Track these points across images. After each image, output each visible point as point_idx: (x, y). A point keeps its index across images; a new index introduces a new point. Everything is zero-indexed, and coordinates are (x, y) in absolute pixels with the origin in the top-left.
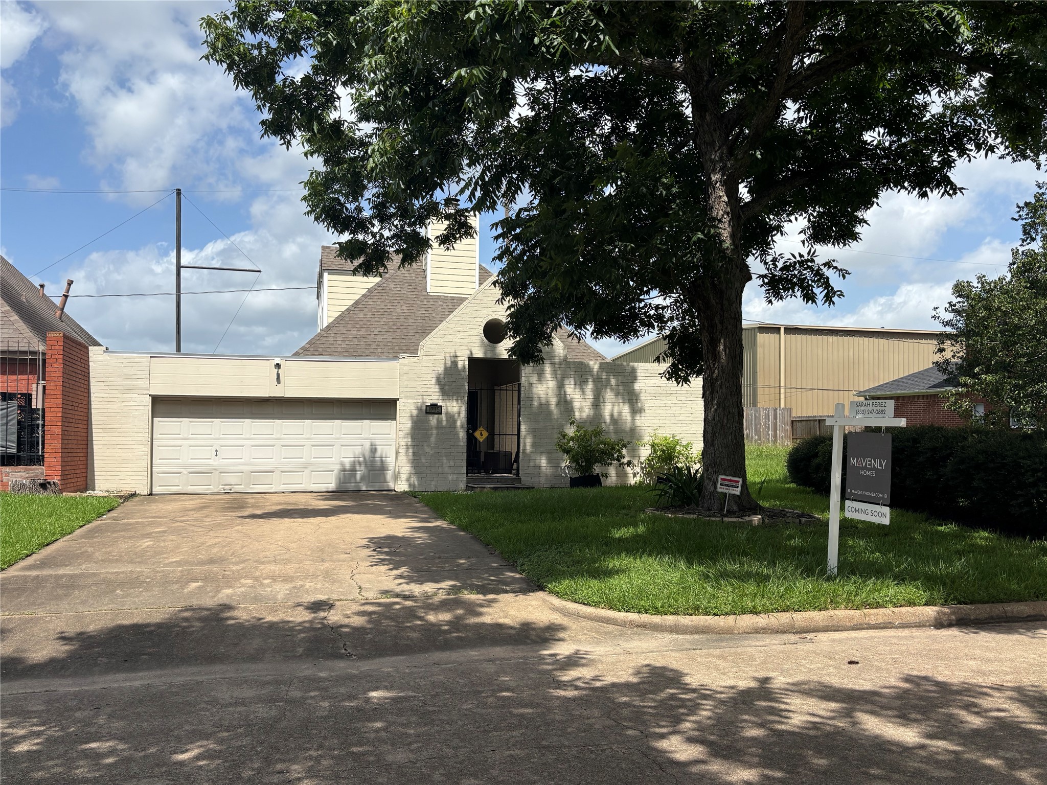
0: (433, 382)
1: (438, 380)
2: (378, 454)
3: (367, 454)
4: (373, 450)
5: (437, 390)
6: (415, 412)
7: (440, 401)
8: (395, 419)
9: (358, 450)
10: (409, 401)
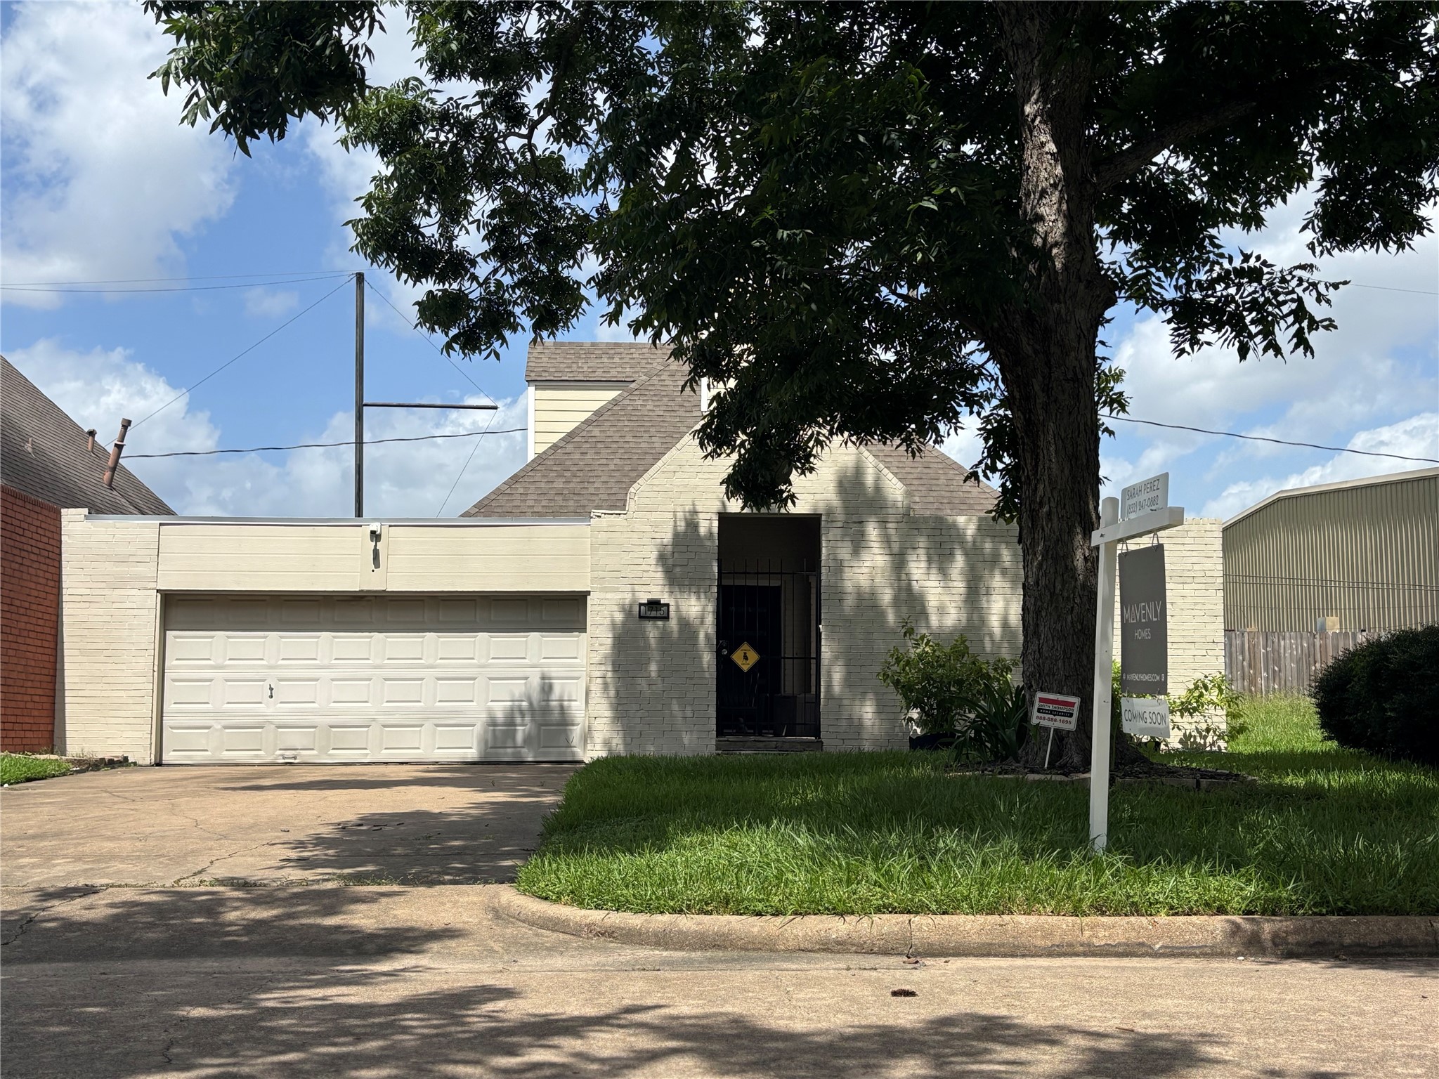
0: (652, 561)
1: (662, 558)
2: (556, 694)
3: (536, 696)
4: (547, 689)
5: (660, 575)
6: (619, 617)
7: (666, 595)
8: (584, 630)
9: (518, 688)
10: (609, 595)
